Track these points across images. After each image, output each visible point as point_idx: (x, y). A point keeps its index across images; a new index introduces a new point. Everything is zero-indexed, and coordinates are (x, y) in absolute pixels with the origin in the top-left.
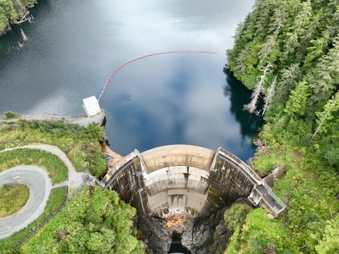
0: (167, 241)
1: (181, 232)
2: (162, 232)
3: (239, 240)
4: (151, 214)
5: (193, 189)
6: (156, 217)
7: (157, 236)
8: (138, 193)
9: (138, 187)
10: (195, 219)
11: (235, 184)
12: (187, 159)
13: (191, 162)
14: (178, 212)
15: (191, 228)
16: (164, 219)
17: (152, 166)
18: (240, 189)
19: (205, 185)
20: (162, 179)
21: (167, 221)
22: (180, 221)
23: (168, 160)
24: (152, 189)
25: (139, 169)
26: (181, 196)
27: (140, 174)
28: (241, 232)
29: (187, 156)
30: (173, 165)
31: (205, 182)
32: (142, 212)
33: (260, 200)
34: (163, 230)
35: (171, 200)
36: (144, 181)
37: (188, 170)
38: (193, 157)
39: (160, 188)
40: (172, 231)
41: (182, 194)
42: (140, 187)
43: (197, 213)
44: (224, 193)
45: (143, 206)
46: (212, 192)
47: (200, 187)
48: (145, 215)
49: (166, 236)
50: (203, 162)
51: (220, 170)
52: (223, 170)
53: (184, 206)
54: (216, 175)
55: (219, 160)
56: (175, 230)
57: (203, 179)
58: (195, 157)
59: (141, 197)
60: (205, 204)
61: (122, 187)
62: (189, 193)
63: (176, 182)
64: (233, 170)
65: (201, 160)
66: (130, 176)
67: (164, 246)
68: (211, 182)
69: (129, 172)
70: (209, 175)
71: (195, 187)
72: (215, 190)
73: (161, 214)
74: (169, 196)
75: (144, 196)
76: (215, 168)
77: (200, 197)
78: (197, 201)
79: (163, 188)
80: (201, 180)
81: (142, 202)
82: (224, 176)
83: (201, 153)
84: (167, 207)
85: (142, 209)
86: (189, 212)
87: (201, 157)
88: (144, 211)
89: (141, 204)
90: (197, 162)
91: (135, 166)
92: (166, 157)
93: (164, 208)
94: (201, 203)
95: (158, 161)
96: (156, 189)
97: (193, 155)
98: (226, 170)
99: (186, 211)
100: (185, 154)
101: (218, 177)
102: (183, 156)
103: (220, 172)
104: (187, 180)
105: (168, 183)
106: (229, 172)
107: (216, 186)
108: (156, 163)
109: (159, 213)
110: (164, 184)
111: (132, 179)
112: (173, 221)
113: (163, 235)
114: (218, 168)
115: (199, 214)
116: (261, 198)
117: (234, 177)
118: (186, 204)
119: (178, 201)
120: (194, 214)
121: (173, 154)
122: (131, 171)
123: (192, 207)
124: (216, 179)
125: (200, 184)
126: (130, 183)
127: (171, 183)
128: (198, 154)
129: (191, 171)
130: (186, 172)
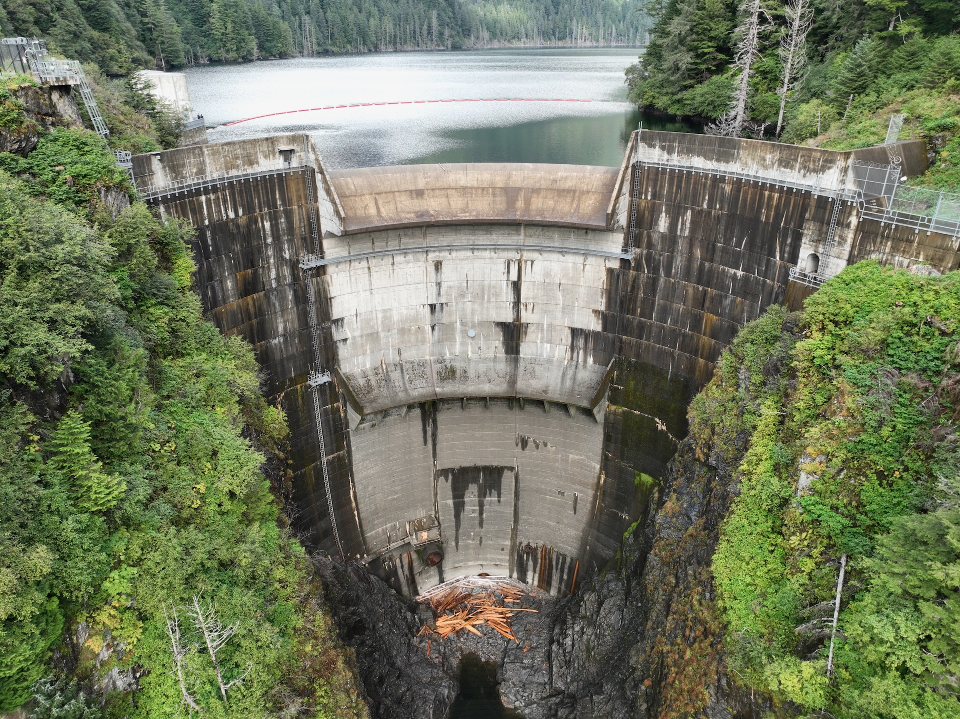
1: (497, 657)
5: (542, 401)
6: (388, 580)
8: (308, 396)
9: (307, 354)
11: (719, 280)
12: (511, 203)
14: (482, 582)
15: (539, 637)
19: (589, 372)
22: (492, 613)
23: (433, 205)
25: (313, 240)
26: (493, 478)
29: (511, 193)
31: (590, 360)
32: (322, 524)
33: (850, 236)
34: (415, 640)
35: (450, 502)
36: (337, 336)
37: (517, 303)
38: (535, 195)
39: (406, 390)
40: (458, 654)
41: (495, 464)
42: (319, 361)
43: (562, 571)
44: (675, 379)
45: (329, 495)
46: (620, 409)
47: (568, 383)
48: (338, 553)
49: (433, 666)
50: (578, 205)
51: (650, 245)
52: (663, 236)
53: (508, 543)
54: (633, 287)
55: (641, 185)
56: (471, 653)
57: (581, 343)
58: (543, 194)
59: (320, 427)
60: (595, 497)
61: (229, 284)
62: (527, 452)
63: (471, 373)
64: (705, 206)
65: (569, 200)
66: (270, 252)
67: (419, 703)
68: (614, 342)
69: (267, 225)
70: (602, 308)
71: (547, 387)
72: (632, 383)
73: (412, 582)
74: (445, 472)
75: (336, 432)
76: (625, 250)
77: (573, 461)
78: (559, 499)
79: (415, 393)
80: (572, 348)
81: (325, 467)
82: (668, 274)
83: (566, 178)
84: (434, 534)
85: (325, 514)
86: (530, 574)
87: (568, 191)
88: (334, 524)
89: (319, 472)
90: (553, 210)
91: (295, 207)
92: (426, 196)
93: (425, 535)
94: (576, 498)
95: (392, 207)
96: (385, 392)
97: (538, 185)
98: (673, 226)
99: (515, 575)
100: (500, 185)
101: (641, 295)
102: (494, 195)
103: (649, 258)
104: (516, 361)
105: (439, 374)
106: (687, 233)
107: (638, 356)
108: (382, 210)
109: (400, 571)
110: (422, 375)
111: (278, 278)
112: (461, 615)
113: (414, 659)
114: (638, 245)
115: (571, 569)
116: (854, 220)
117: (713, 239)
118: (515, 531)
119: (481, 513)
120: (549, 584)
121: (453, 185)
122: (274, 219)
123: (541, 543)
124: (634, 313)
125: (570, 373)
126: (267, 297)
127: (449, 374)
128: (555, 181)
129: (530, 307)
130: (508, 316)
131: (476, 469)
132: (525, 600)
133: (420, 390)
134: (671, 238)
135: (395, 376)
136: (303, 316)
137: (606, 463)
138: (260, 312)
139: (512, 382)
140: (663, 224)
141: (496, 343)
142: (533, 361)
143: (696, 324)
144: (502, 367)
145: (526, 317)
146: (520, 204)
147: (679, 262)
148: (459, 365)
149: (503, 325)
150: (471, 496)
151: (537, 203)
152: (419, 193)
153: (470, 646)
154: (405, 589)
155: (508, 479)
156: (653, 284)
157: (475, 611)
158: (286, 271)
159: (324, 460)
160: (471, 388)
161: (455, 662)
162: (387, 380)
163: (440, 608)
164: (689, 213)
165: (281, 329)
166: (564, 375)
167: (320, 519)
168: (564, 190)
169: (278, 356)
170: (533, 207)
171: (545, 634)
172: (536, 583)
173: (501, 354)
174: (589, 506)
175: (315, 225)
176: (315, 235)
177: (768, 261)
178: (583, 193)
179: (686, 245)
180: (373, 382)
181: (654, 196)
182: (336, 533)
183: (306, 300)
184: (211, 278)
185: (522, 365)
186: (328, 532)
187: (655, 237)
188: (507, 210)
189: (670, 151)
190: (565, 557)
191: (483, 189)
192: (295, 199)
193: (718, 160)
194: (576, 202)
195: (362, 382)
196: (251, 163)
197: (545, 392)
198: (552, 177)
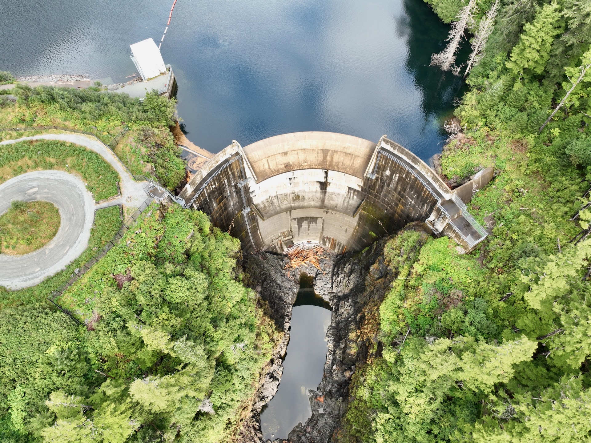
0: (291, 289)
1: (313, 275)
2: (283, 275)
3: (406, 287)
4: (264, 249)
5: (335, 208)
6: (273, 253)
7: (275, 281)
8: (242, 216)
9: (241, 206)
10: (337, 255)
11: (406, 199)
12: (325, 157)
13: (331, 162)
14: (308, 245)
15: (329, 269)
16: (286, 255)
17: (265, 171)
18: (414, 207)
19: (354, 200)
20: (282, 191)
21: (291, 259)
22: (312, 258)
23: (291, 159)
24: (265, 207)
25: (242, 176)
26: (314, 219)
27: (243, 184)
28: (409, 274)
29: (325, 152)
30: (301, 168)
31: (355, 197)
32: (249, 245)
33: (445, 224)
34: (284, 271)
35: (297, 226)
36: (251, 195)
37: (326, 177)
38: (335, 154)
39: (280, 206)
40: (299, 273)
41: (315, 216)
42: (245, 205)
43: (340, 247)
44: (387, 214)
45: (251, 236)
46: (366, 213)
47: (346, 204)
48: (255, 250)
49: (290, 281)
50: (353, 162)
51: (382, 175)
52: (387, 176)
53: (319, 235)
54: (374, 184)
55: (381, 158)
56: (304, 273)
57: (352, 191)
58: (339, 153)
59: (247, 221)
60: (354, 231)
61: (215, 205)
62: (328, 214)
63: (306, 197)
64: (404, 176)
65: (350, 158)
66: (227, 187)
67: (286, 295)
68: (365, 195)
69: (226, 181)
70: (362, 185)
71: (337, 204)
72: (371, 208)
73: (282, 248)
74: (295, 219)
75: (252, 219)
76: (372, 173)
77: (346, 220)
78: (340, 228)
79: (283, 207)
80: (348, 192)
81: (249, 230)
82: (388, 186)
83: (349, 147)
84: (291, 237)
85: (250, 241)
86: (327, 244)
87: (350, 154)
88: (253, 243)
89: (247, 232)
90: (343, 163)
91: (235, 170)
92: (288, 155)
93: (287, 238)
94: (346, 230)
95: (274, 162)
96: (271, 208)
97: (337, 150)
98: (392, 175)
99: (321, 243)
100: (321, 148)
101: (377, 187)
102: (318, 152)
103: (381, 179)
104: (325, 193)
105: (293, 198)
106: (396, 180)
107: (374, 202)
108: (270, 165)
109: (277, 247)
110: (286, 200)
111: (230, 192)
112: (301, 259)
113: (284, 279)
114: (378, 173)
115: (343, 248)
116: (447, 222)
117: (405, 187)
118: (322, 233)
119: (309, 228)
120: (334, 248)
121: (300, 148)
122: (228, 178)
123: (332, 237)
124: (374, 190)
125: (347, 200)
126: (227, 199)
127: (297, 198)
128: (345, 148)
129: (331, 179)
130: (323, 180)
131: (306, 218)
132: (325, 253)
133: (285, 205)
134: (390, 178)
135: (275, 201)
136: (240, 197)
137: (359, 224)
138: (225, 204)
139: (323, 201)
140: (388, 173)
141: (318, 187)
142: (332, 193)
143: (397, 205)
144: (319, 195)
145: (329, 181)
146: (329, 158)
147: (392, 186)
148: (301, 194)
149: (321, 183)
150: (305, 224)
151: (336, 158)
152: (286, 153)
153: (303, 270)
154: (279, 251)
155: (320, 221)
156: (382, 187)
157: (306, 257)
158: (233, 189)
159: (248, 228)
160: (306, 204)
161: (298, 276)
162: (272, 203)
163: (292, 257)
164: (398, 175)
165: (232, 204)
166: (344, 200)
167: (248, 243)
168: (348, 153)
169: (231, 211)
170: (334, 160)
171: (332, 267)
172: (329, 246)
173: (319, 189)
174: (351, 233)
175: (243, 172)
176: (243, 174)
177: (422, 207)
178: (356, 156)
179: (395, 183)
180: (267, 205)
181: (385, 163)
182: (254, 245)
183: (240, 192)
184: (209, 208)
185: (327, 195)
186: (251, 246)
187: (384, 175)
188: (323, 161)
189: (394, 149)
190: (341, 244)
191: (313, 150)
192: (235, 168)
193: (412, 161)
194: (352, 160)
195: (262, 206)
196: (217, 162)
197: (336, 207)
198: (343, 146)
